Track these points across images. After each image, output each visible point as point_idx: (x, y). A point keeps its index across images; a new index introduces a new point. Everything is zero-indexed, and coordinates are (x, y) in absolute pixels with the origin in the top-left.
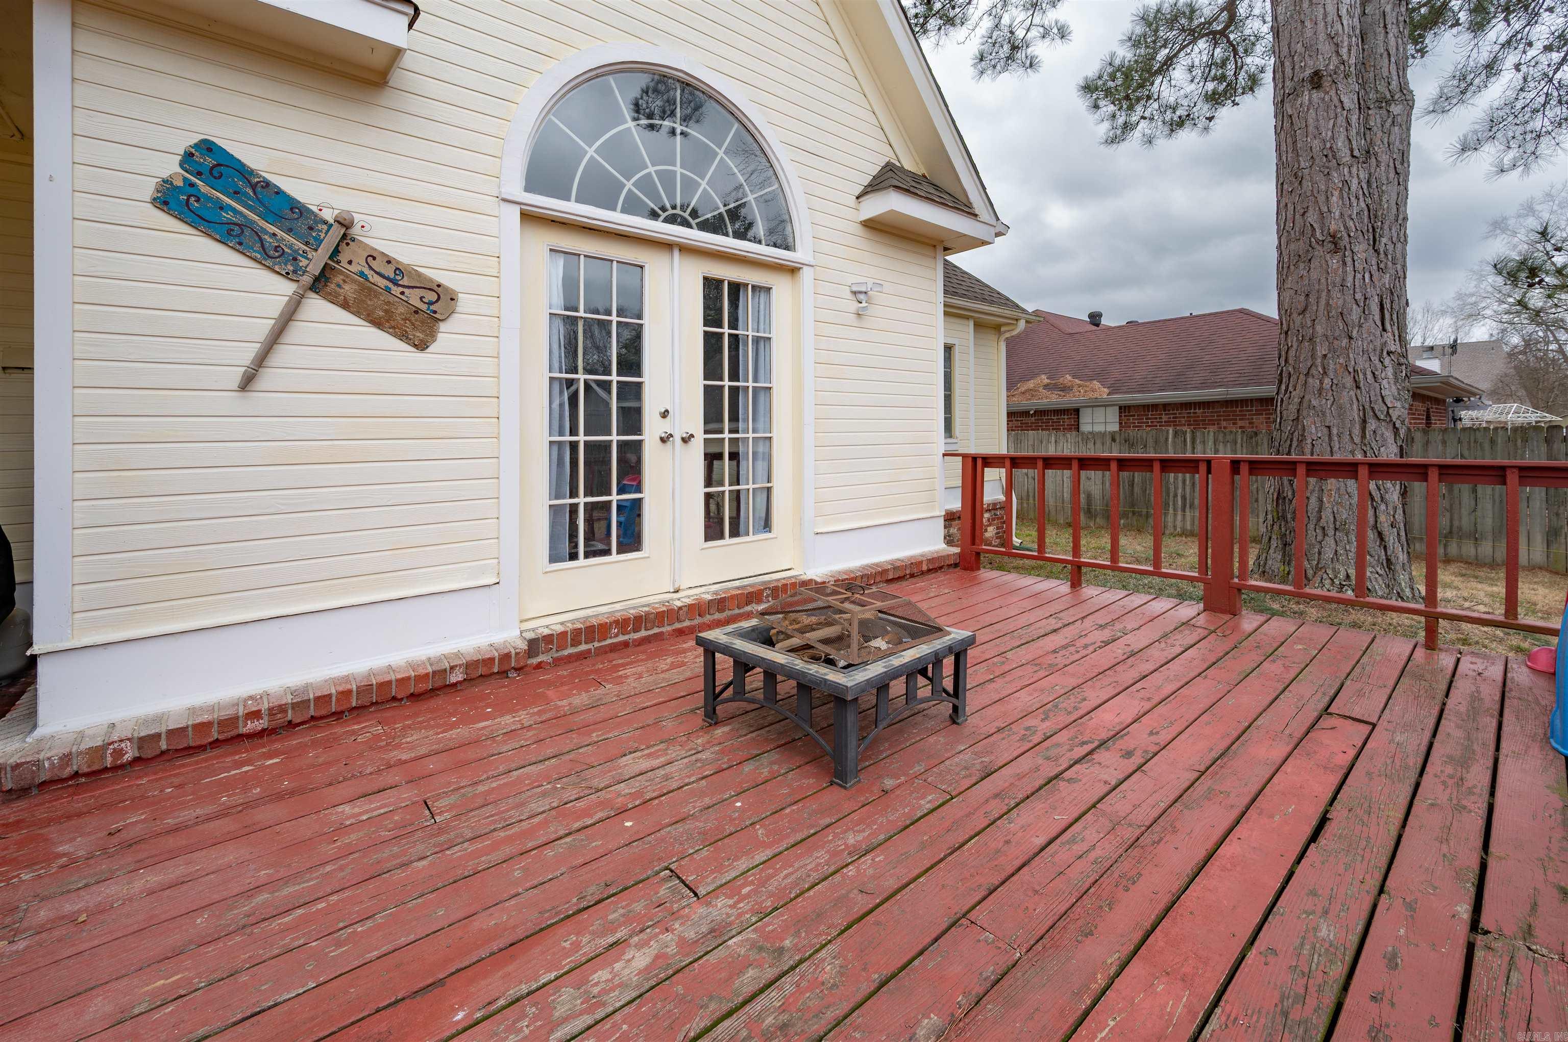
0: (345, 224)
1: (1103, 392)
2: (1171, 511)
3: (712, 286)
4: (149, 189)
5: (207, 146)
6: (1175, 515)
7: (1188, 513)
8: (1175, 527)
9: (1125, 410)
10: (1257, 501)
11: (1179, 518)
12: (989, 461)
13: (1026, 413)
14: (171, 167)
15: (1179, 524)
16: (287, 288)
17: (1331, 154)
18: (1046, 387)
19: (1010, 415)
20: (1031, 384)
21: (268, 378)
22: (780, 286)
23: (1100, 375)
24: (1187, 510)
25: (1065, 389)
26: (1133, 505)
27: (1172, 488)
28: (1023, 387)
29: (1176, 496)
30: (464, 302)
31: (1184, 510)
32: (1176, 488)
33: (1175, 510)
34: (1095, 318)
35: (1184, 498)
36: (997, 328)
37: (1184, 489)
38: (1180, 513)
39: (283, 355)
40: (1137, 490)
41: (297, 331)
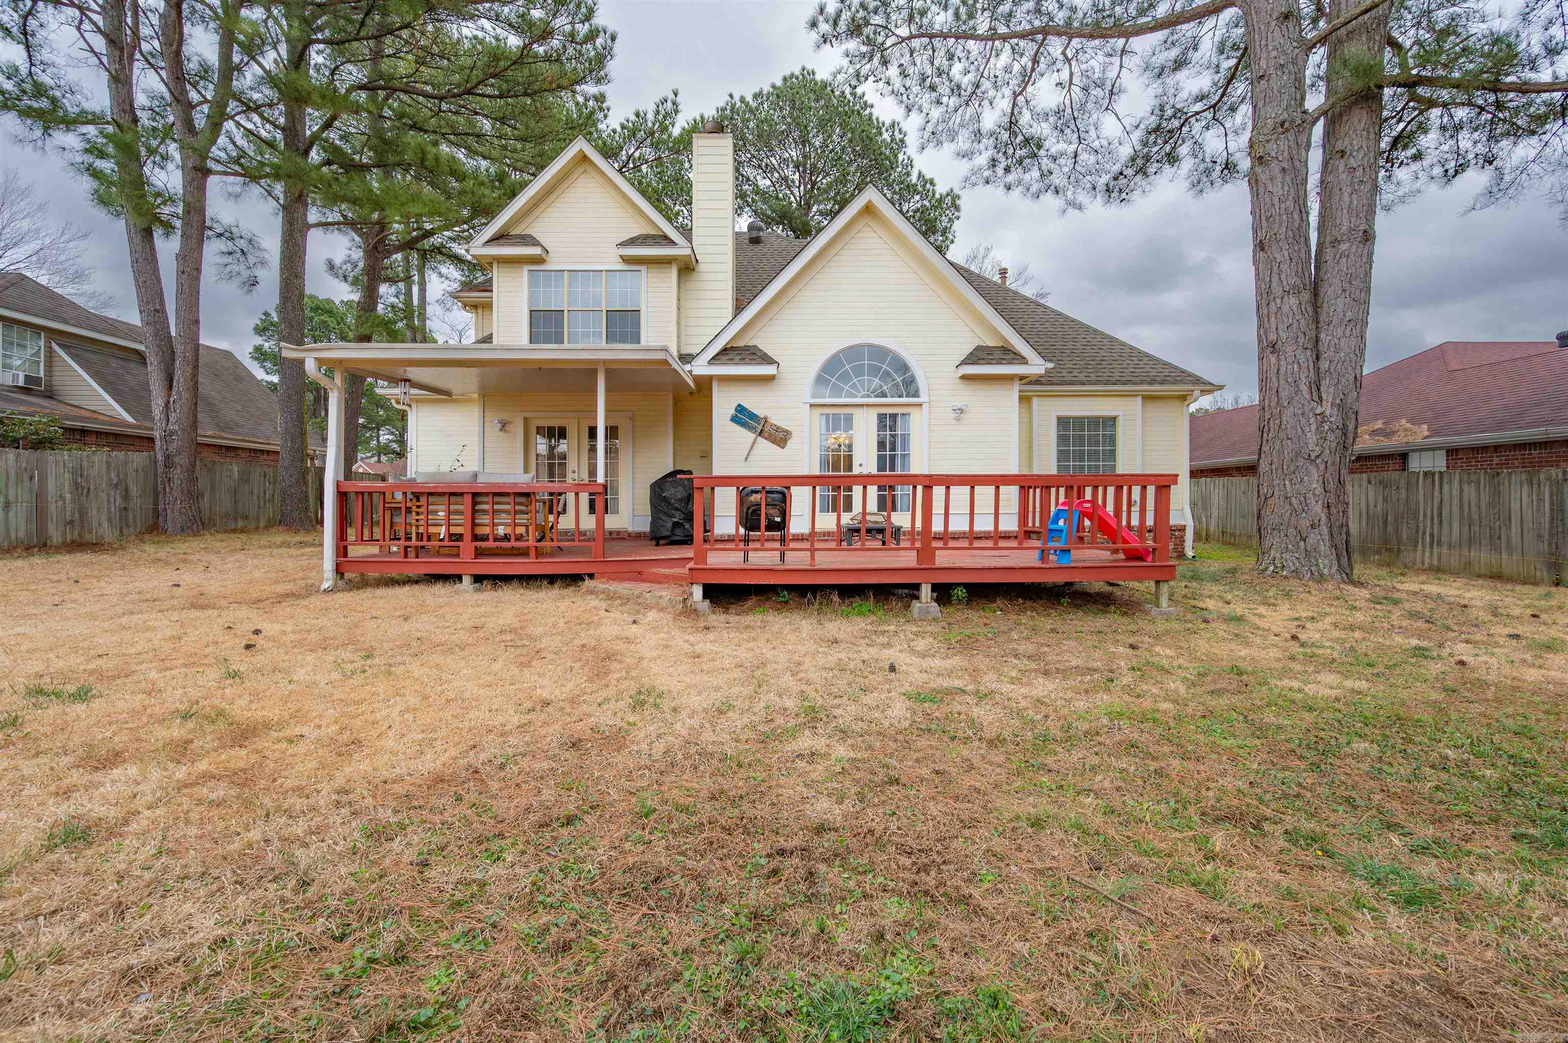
0: (766, 418)
2: (1420, 546)
3: (881, 418)
4: (729, 417)
5: (739, 405)
6: (1424, 551)
7: (1435, 550)
8: (1423, 563)
9: (1452, 452)
10: (1499, 538)
11: (1427, 554)
14: (733, 412)
15: (1427, 560)
16: (754, 436)
21: (750, 459)
24: (1435, 546)
26: (1386, 541)
27: (1421, 525)
29: (1424, 533)
30: (794, 434)
31: (1431, 547)
32: (1425, 527)
33: (1424, 547)
35: (1432, 536)
37: (1432, 528)
38: (1428, 549)
39: (753, 452)
40: (1390, 528)
41: (756, 446)
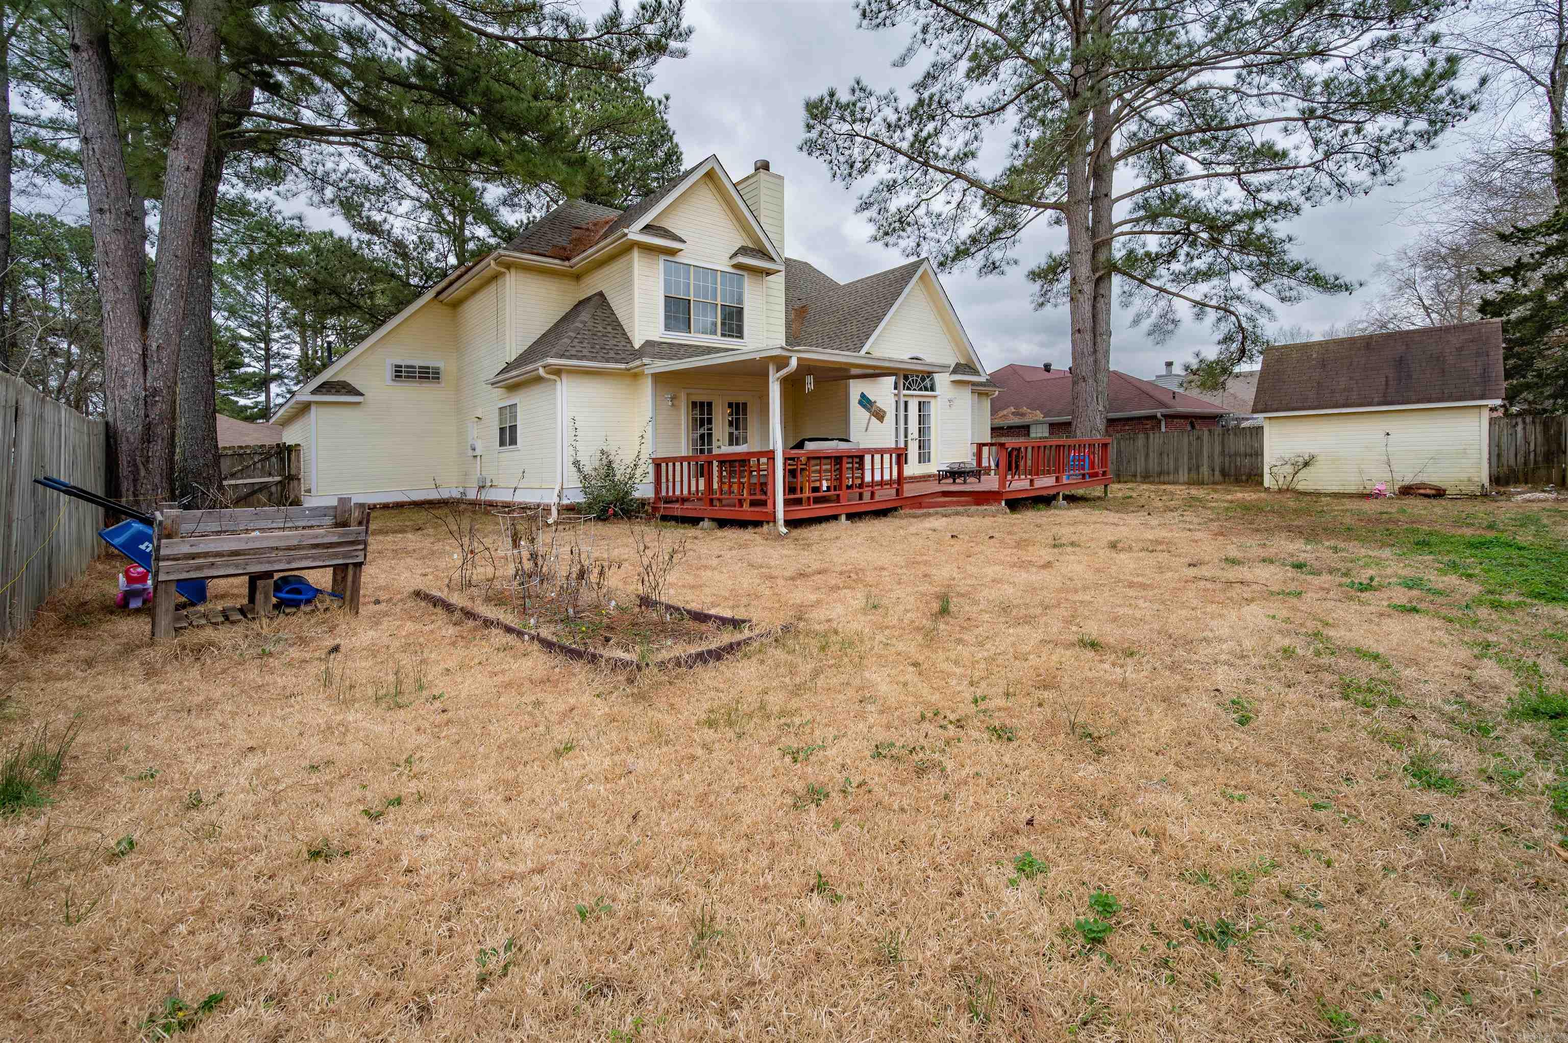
1: (1039, 416)
5: (862, 393)
9: (1052, 425)
12: (984, 445)
13: (1002, 428)
16: (869, 414)
17: (1083, 353)
18: (1013, 413)
19: (992, 429)
20: (1005, 412)
22: (933, 401)
23: (1040, 407)
25: (1023, 415)
28: (1001, 414)
34: (1047, 368)
36: (987, 395)
